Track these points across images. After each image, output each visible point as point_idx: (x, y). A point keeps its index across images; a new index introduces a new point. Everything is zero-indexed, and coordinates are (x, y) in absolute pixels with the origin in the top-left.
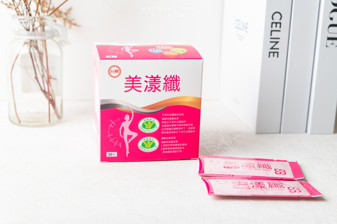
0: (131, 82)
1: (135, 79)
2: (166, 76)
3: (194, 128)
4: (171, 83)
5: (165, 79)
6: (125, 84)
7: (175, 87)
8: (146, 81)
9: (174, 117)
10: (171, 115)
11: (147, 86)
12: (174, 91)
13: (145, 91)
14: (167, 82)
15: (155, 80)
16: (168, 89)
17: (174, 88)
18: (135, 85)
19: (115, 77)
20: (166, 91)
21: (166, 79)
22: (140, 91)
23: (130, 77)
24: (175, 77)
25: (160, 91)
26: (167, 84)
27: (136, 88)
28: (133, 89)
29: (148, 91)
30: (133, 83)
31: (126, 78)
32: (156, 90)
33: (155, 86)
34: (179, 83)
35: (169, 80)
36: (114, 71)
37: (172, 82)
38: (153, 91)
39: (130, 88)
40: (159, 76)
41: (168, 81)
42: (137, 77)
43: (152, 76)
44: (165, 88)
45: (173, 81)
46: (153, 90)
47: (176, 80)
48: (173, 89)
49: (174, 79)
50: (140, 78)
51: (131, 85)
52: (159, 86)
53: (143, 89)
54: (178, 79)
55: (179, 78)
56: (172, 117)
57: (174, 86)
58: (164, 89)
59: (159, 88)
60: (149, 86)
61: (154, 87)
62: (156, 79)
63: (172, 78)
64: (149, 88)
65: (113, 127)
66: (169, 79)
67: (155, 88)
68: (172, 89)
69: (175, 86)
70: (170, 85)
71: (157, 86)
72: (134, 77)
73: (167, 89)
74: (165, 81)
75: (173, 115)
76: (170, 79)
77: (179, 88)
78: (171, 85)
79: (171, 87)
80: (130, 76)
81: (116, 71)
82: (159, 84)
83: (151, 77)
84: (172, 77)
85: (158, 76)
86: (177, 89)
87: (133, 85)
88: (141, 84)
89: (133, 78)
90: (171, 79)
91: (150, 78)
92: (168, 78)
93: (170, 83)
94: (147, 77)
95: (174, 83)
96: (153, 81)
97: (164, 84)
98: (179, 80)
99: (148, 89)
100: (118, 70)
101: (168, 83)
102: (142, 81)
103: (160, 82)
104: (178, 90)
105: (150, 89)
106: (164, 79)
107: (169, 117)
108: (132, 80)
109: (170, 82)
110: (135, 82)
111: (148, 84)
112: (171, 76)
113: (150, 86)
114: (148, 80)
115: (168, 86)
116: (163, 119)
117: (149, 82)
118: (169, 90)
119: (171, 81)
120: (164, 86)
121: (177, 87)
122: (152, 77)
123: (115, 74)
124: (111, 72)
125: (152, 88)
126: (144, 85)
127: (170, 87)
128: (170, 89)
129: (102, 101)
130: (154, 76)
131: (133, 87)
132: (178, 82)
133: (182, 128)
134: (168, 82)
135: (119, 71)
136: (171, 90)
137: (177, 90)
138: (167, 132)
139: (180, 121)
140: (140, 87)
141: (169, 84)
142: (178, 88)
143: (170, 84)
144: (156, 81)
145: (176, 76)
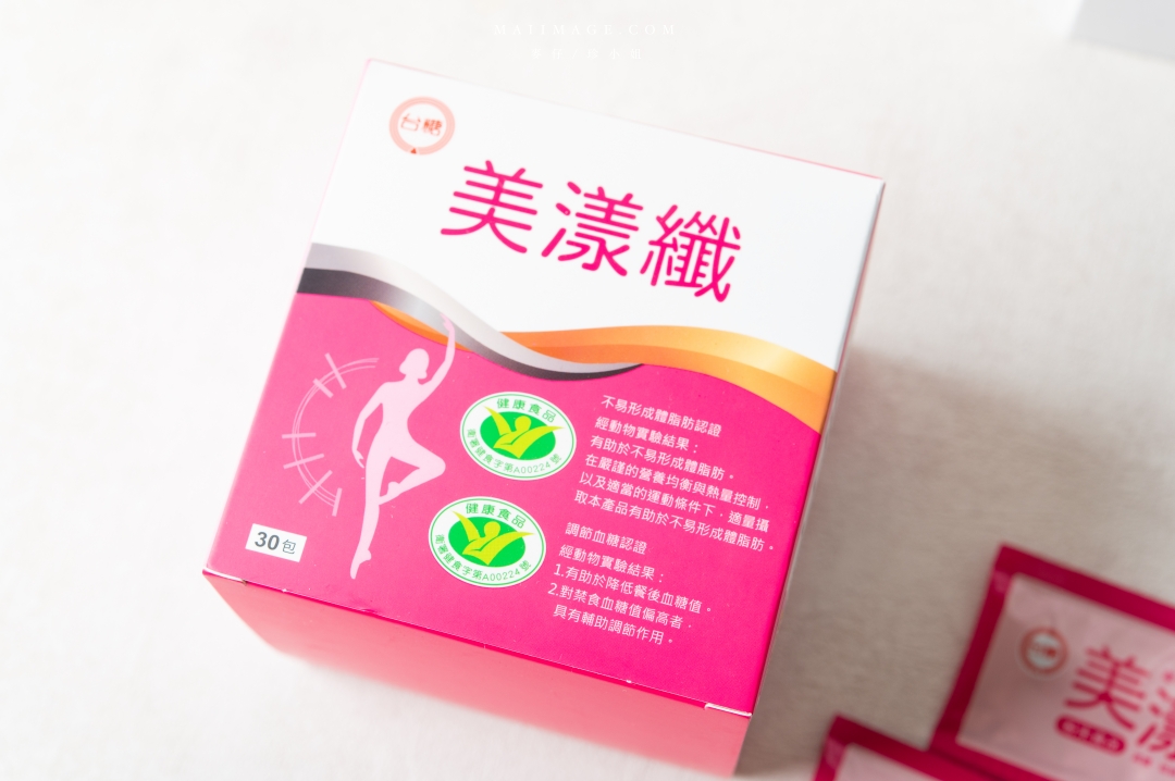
0: (490, 195)
1: (508, 185)
2: (674, 209)
3: (764, 525)
4: (689, 248)
5: (662, 221)
6: (457, 194)
7: (703, 276)
8: (563, 209)
9: (665, 429)
10: (648, 413)
11: (562, 232)
12: (698, 294)
13: (546, 252)
14: (668, 240)
15: (611, 211)
16: (669, 272)
17: (699, 280)
18: (500, 213)
19: (414, 151)
20: (654, 281)
21: (670, 223)
22: (522, 250)
23: (490, 171)
24: (718, 225)
25: (622, 272)
26: (669, 252)
27: (500, 227)
28: (487, 228)
29: (562, 258)
30: (495, 202)
31: (468, 169)
32: (604, 260)
33: (602, 242)
34: (731, 260)
35: (683, 234)
36: (422, 125)
37: (698, 244)
38: (586, 266)
39: (477, 221)
40: (632, 201)
41: (675, 234)
42: (524, 177)
43: (601, 190)
44: (654, 267)
45: (705, 241)
46: (590, 257)
47: (721, 243)
48: (693, 284)
49: (708, 234)
50: (539, 186)
51: (484, 209)
52: (624, 249)
53: (536, 240)
54: (730, 238)
55: (737, 234)
56: (653, 425)
57: (703, 269)
58: (643, 270)
59: (618, 258)
60: (570, 236)
61: (594, 246)
62: (618, 208)
63: (703, 228)
64: (570, 243)
65: (329, 394)
66: (681, 228)
67: (602, 250)
68: (688, 279)
69: (707, 271)
70: (680, 258)
71: (613, 243)
72: (511, 172)
73: (663, 276)
74: (661, 232)
75: (661, 416)
76: (688, 226)
77: (728, 287)
78: (686, 259)
79: (683, 271)
80: (489, 164)
81: (432, 125)
82: (626, 236)
83: (596, 193)
84: (704, 220)
85: (629, 196)
86: (714, 285)
87: (492, 211)
88: (533, 212)
89: (502, 178)
90: (694, 230)
91: (587, 195)
92: (680, 222)
93: (683, 246)
94: (574, 188)
95: (703, 251)
96: (601, 215)
97: (652, 243)
98: (736, 247)
99: (563, 248)
100: (438, 124)
101: (674, 246)
102: (543, 201)
103: (635, 228)
104: (721, 297)
105: (577, 250)
106: (659, 219)
107: (638, 421)
108: (493, 182)
109: (687, 241)
110: (504, 198)
111: (571, 225)
112: (698, 214)
113: (578, 235)
114: (577, 203)
115: (670, 259)
116: (601, 423)
117: (579, 215)
118: (669, 283)
119: (693, 238)
120: (651, 254)
121: (717, 277)
122: (601, 195)
123: (423, 139)
124: (407, 125)
125: (585, 249)
126: (546, 224)
127: (677, 269)
128: (676, 276)
129: (317, 249)
130: (609, 194)
131: (489, 219)
132: (726, 253)
133: (695, 506)
134: (675, 240)
135: (443, 129)
136: (681, 283)
137: (711, 292)
138: (608, 504)
139: (695, 463)
140: (528, 228)
141: (676, 249)
142: (721, 286)
143: (683, 252)
144: (614, 218)
145: (726, 222)
